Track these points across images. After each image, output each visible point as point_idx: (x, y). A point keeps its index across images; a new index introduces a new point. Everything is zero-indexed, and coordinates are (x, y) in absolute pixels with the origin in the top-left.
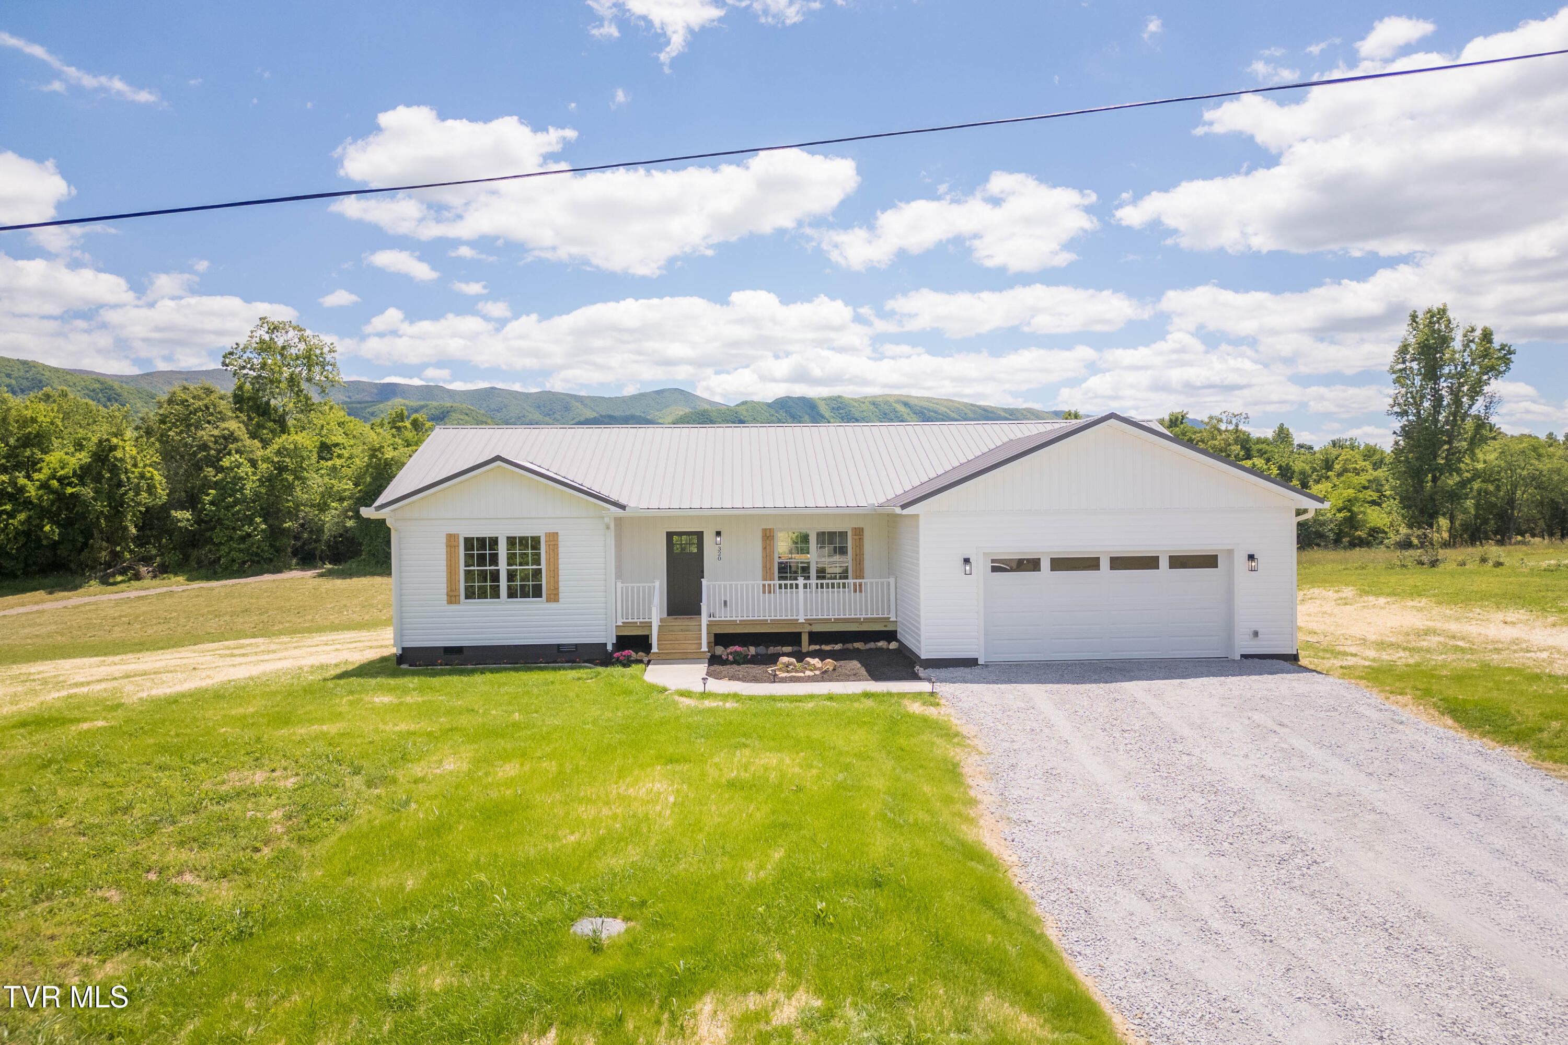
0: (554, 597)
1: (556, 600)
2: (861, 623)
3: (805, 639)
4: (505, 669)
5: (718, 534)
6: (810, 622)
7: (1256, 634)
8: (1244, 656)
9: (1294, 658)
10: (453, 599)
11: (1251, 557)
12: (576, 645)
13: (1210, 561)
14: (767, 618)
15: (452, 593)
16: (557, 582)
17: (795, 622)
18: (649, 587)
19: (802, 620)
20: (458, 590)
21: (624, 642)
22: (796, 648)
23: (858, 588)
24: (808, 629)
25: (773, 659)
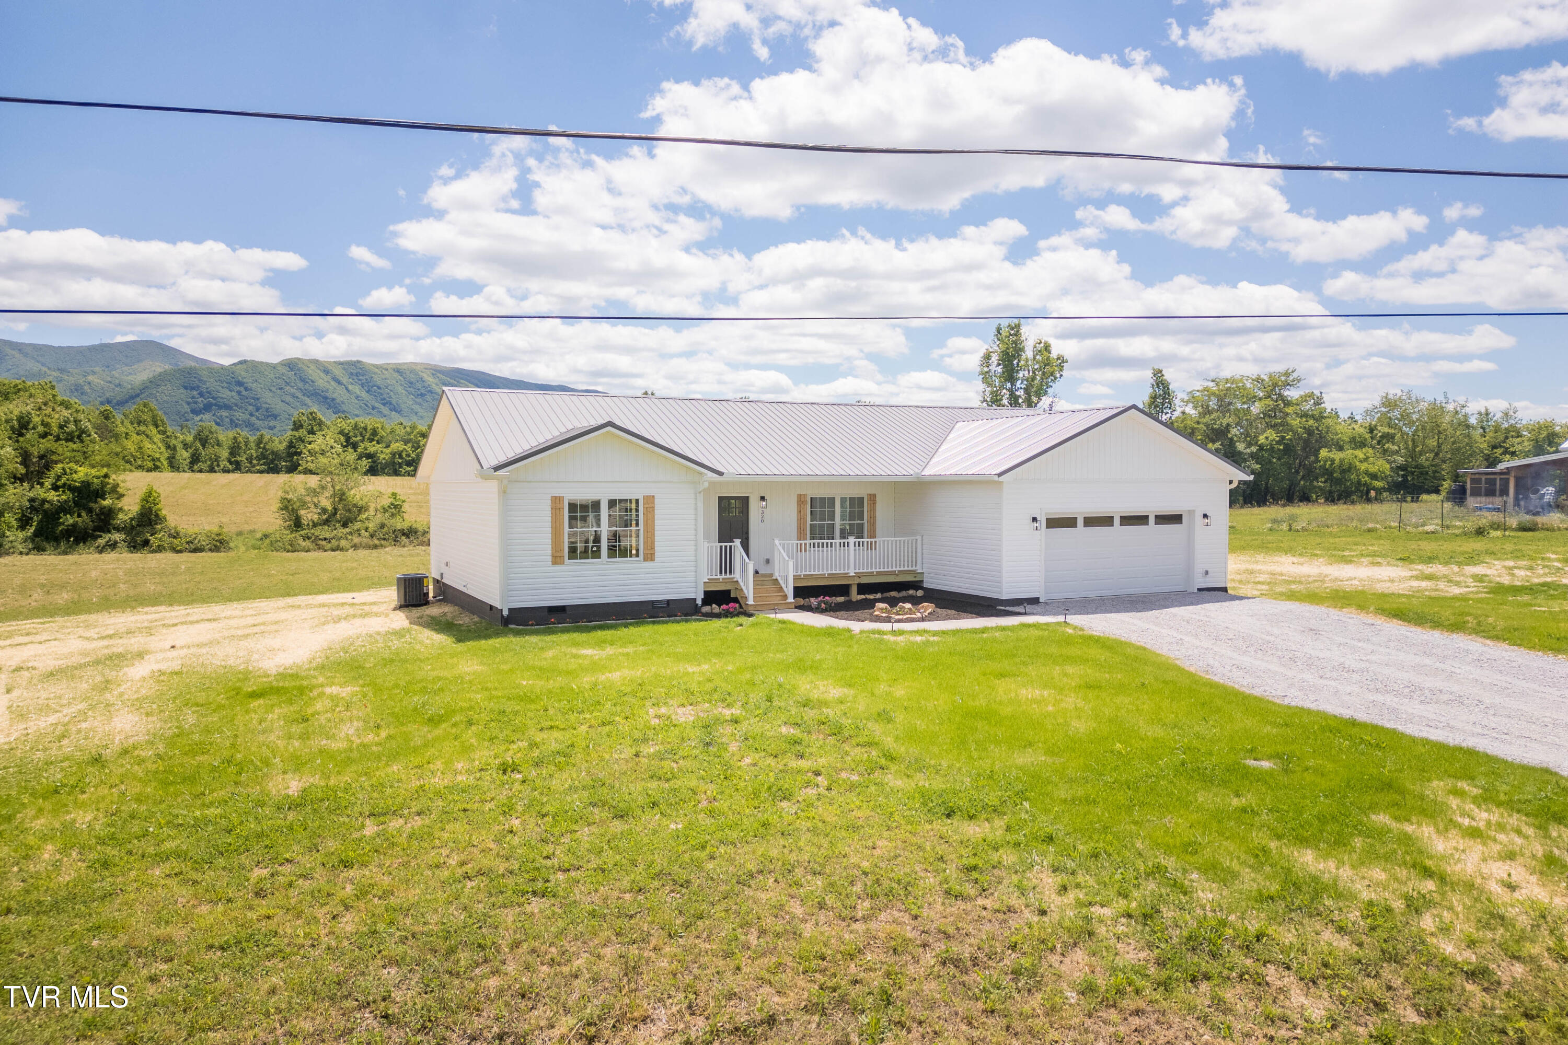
0: (650, 557)
1: (652, 559)
2: (897, 575)
3: (854, 590)
4: (631, 624)
5: (763, 498)
6: (859, 576)
7: (1207, 573)
8: (1199, 590)
9: (1224, 590)
10: (558, 559)
11: (1205, 516)
12: (668, 601)
13: (1176, 519)
14: (825, 572)
15: (558, 554)
16: (653, 543)
17: (846, 575)
18: (731, 547)
19: (852, 574)
20: (562, 550)
21: (712, 597)
22: (847, 598)
23: (872, 546)
24: (857, 581)
25: (870, 604)
